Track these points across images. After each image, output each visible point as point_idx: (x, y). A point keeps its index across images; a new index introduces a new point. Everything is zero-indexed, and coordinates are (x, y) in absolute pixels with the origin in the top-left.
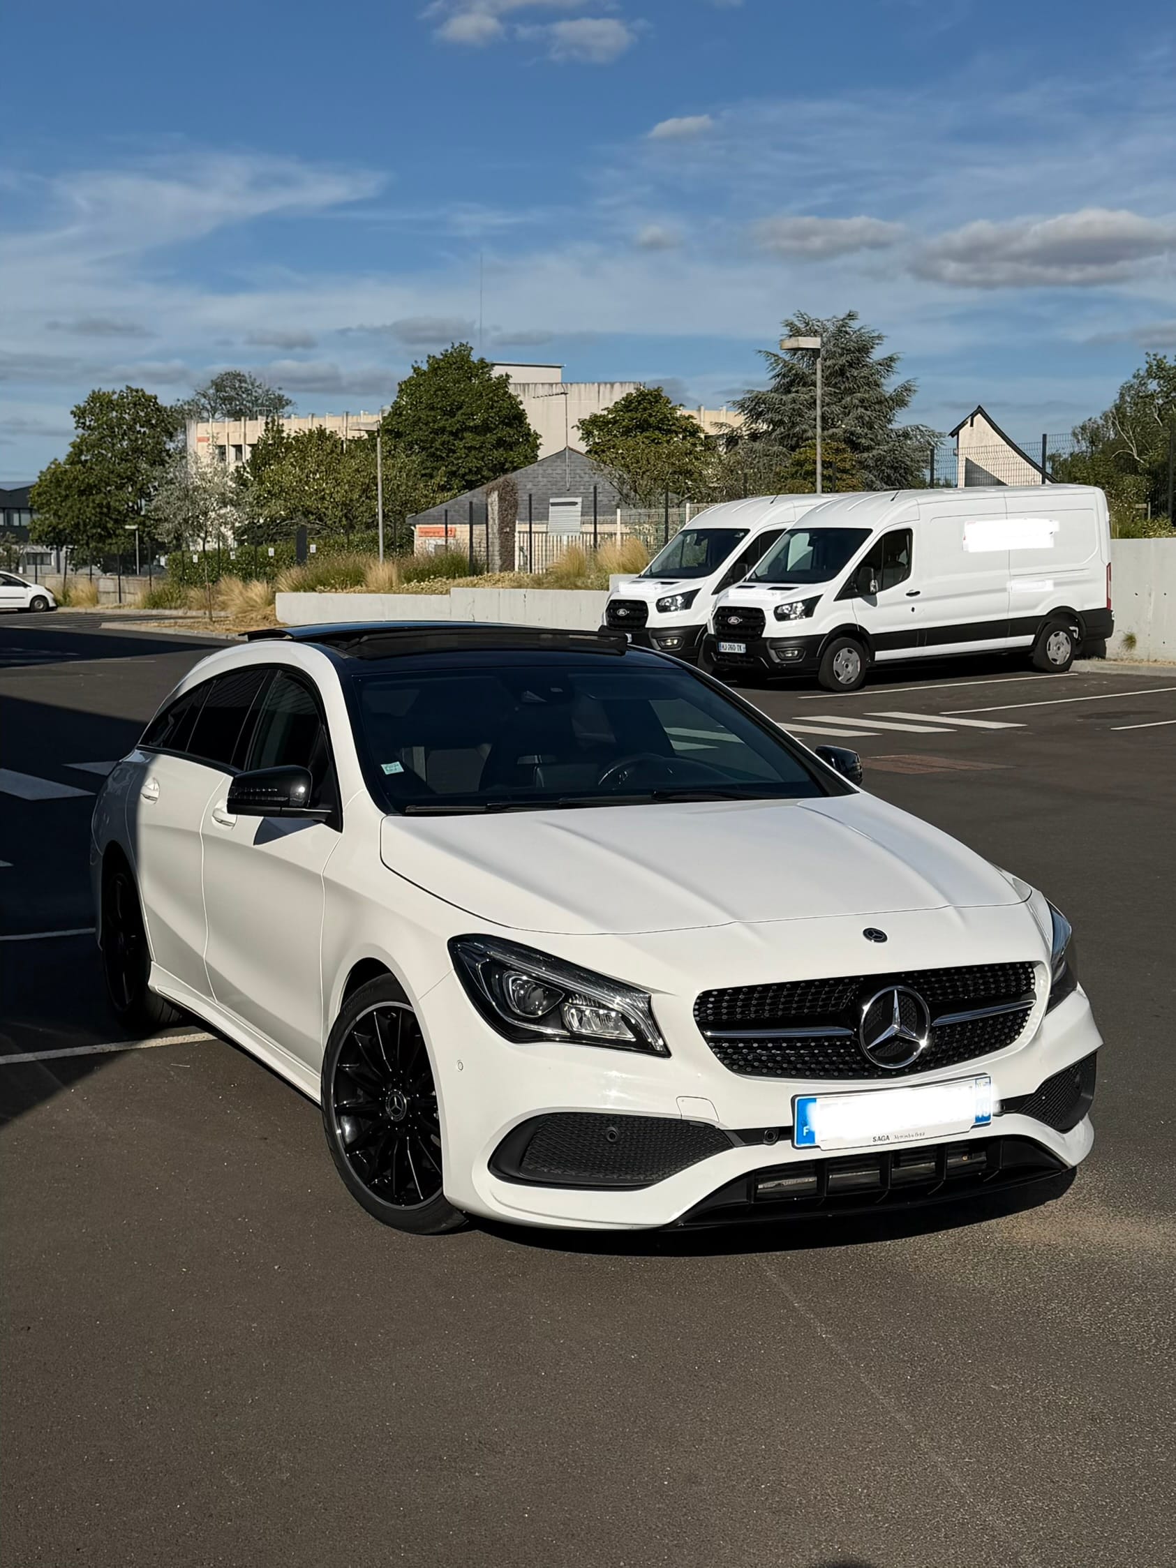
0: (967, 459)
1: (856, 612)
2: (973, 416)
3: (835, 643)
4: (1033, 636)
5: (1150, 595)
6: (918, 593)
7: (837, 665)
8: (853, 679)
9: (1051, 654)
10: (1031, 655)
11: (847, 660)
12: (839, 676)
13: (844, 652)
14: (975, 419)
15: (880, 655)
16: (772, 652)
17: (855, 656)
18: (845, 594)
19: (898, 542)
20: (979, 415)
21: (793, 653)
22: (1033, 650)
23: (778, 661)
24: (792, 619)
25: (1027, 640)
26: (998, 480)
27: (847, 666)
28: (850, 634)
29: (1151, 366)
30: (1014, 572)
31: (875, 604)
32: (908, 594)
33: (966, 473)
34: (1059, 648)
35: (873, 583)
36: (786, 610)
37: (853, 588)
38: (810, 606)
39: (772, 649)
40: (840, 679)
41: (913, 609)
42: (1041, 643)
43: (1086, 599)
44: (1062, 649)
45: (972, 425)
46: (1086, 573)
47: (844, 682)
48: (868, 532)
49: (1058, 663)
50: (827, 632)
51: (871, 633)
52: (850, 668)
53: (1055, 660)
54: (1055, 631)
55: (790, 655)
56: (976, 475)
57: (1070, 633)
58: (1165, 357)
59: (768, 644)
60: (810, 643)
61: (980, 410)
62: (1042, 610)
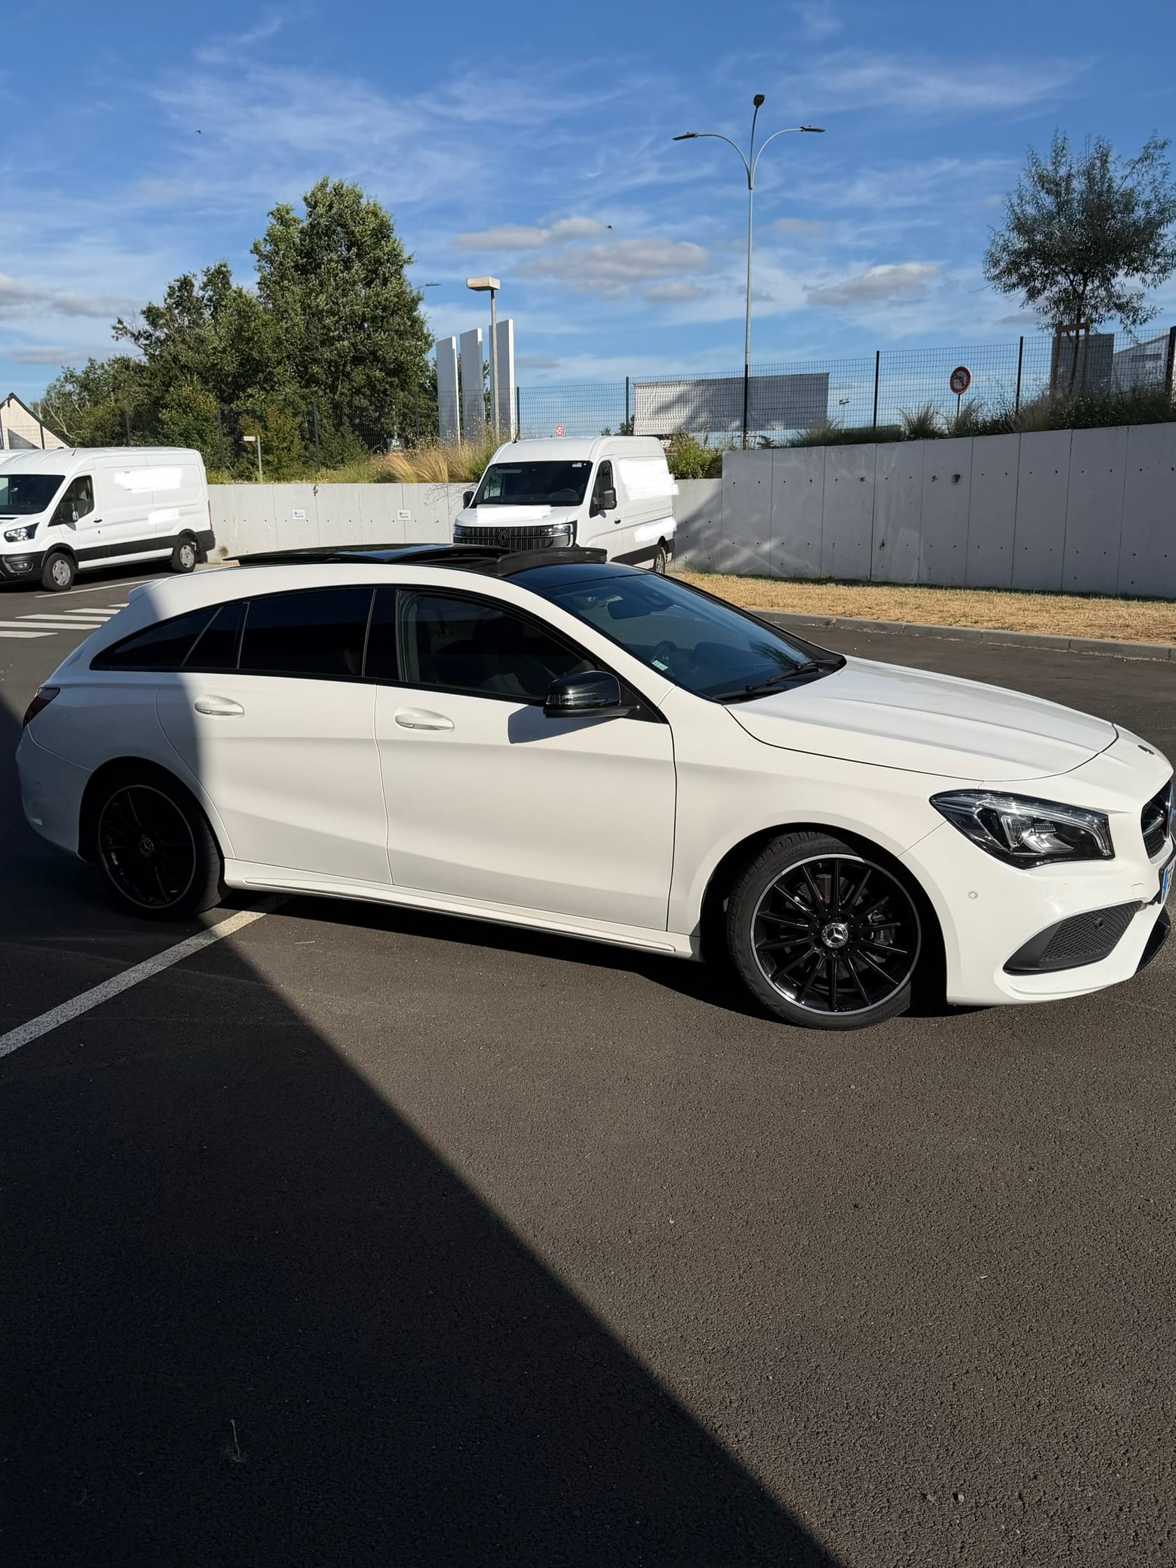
0: (8, 430)
1: (62, 535)
2: (9, 399)
3: (51, 556)
4: (172, 549)
5: (234, 521)
6: (100, 521)
7: (55, 572)
8: (67, 582)
9: (184, 561)
10: (171, 561)
11: (62, 568)
12: (57, 580)
13: (58, 563)
14: (11, 402)
15: (83, 565)
16: (7, 566)
17: (66, 566)
18: (55, 521)
19: (83, 484)
20: (13, 399)
21: (23, 565)
22: (171, 559)
23: (12, 571)
24: (20, 541)
25: (168, 552)
26: (33, 445)
27: (62, 573)
28: (61, 550)
29: (66, 376)
30: (157, 505)
31: (74, 528)
32: (95, 522)
33: (9, 439)
34: (187, 557)
35: (74, 513)
36: (13, 534)
37: (59, 518)
38: (31, 532)
39: (7, 562)
40: (58, 582)
41: (99, 532)
42: (177, 553)
43: (199, 525)
44: (189, 557)
45: (9, 406)
46: (196, 507)
47: (61, 584)
48: (62, 478)
49: (188, 566)
50: (46, 549)
51: (75, 549)
52: (64, 574)
53: (186, 564)
54: (183, 545)
55: (22, 567)
56: (16, 441)
57: (192, 547)
58: (74, 369)
59: (3, 559)
60: (34, 558)
61: (12, 396)
62: (175, 532)
